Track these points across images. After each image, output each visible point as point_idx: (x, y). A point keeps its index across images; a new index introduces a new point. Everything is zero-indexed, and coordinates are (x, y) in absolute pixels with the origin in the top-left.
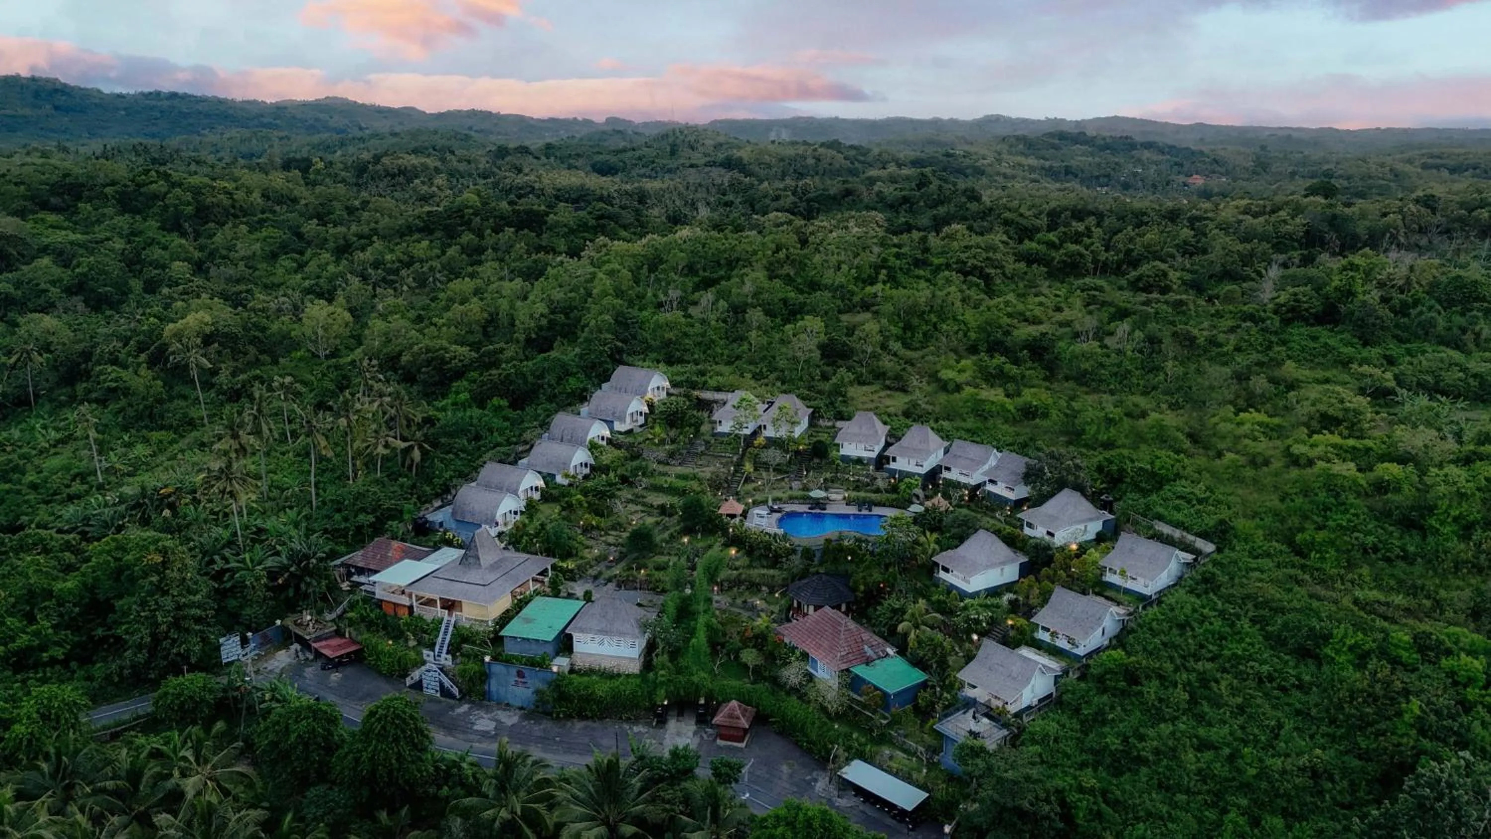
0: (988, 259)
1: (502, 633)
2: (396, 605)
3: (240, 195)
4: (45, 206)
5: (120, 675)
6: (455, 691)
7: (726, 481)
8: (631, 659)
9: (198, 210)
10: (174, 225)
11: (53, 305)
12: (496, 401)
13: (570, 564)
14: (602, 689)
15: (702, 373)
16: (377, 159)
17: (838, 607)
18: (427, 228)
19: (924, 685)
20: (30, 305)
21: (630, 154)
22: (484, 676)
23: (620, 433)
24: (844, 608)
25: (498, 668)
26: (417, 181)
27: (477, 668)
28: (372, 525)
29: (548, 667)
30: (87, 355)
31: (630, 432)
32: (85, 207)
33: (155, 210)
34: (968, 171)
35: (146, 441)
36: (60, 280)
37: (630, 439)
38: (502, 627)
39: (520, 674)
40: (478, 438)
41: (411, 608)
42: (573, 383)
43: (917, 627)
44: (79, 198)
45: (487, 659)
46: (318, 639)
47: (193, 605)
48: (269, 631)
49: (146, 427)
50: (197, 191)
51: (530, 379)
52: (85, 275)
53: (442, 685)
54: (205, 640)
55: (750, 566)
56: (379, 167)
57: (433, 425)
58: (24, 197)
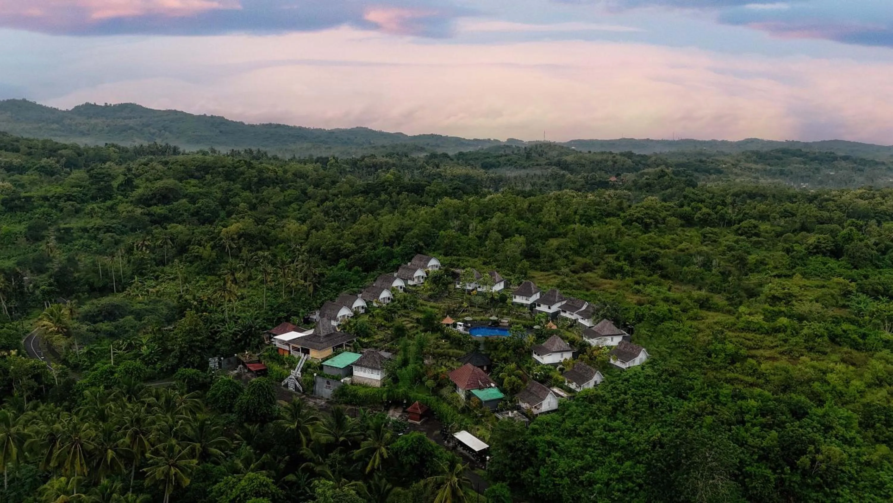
0: (647, 213)
1: (324, 363)
2: (284, 350)
3: (280, 173)
4: (192, 176)
5: (167, 369)
6: (301, 389)
7: (453, 310)
8: (377, 380)
9: (260, 180)
10: (247, 187)
11: (184, 221)
12: (356, 268)
13: (365, 340)
14: (361, 392)
15: (459, 260)
16: (363, 158)
17: (482, 367)
18: (365, 192)
19: (500, 400)
20: (175, 220)
21: (503, 158)
22: (314, 383)
23: (410, 286)
24: (485, 368)
25: (319, 380)
26: (379, 171)
27: (310, 378)
28: (285, 318)
29: (340, 380)
30: (189, 242)
31: (415, 286)
32: (208, 177)
33: (240, 179)
34: (712, 171)
35: (206, 280)
36: (189, 209)
37: (414, 289)
38: (324, 361)
39: (328, 383)
40: (343, 284)
41: (289, 351)
42: (395, 262)
43: (509, 375)
44: (207, 173)
45: (315, 374)
46: (249, 363)
47: (197, 341)
48: (232, 359)
49: (206, 274)
50: (260, 171)
51: (374, 258)
52: (200, 208)
53: (296, 385)
54: (202, 358)
55: (450, 348)
56: (363, 163)
57: (324, 277)
58: (183, 172)
